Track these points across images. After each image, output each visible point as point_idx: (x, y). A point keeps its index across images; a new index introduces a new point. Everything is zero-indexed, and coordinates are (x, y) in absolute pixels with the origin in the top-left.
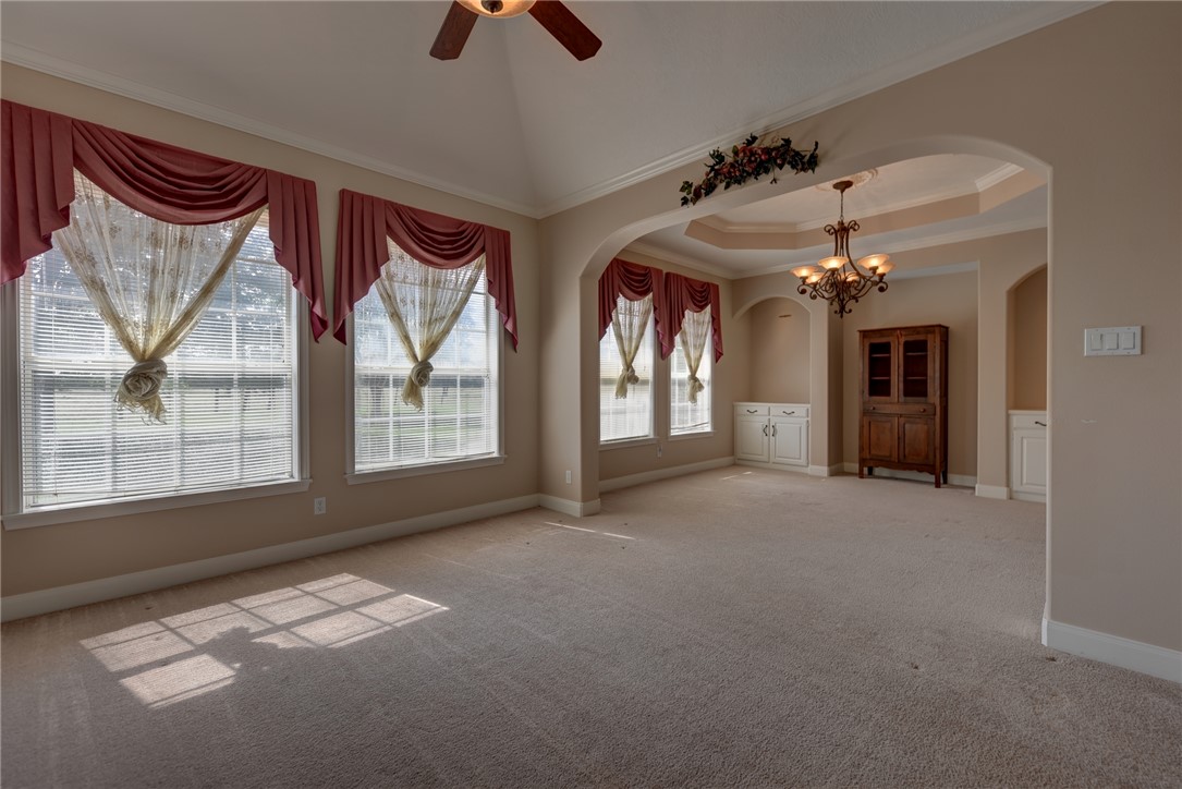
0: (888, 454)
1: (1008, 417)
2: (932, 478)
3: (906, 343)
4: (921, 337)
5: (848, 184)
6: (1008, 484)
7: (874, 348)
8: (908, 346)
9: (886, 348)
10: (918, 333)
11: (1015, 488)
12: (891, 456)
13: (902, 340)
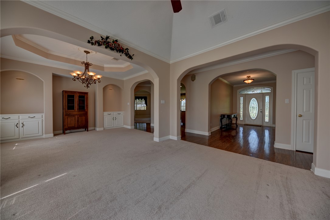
0: (74, 126)
1: (103, 113)
2: (84, 130)
3: (79, 96)
4: (83, 95)
5: (89, 53)
6: (103, 127)
7: (69, 96)
8: (80, 97)
9: (73, 96)
10: (83, 94)
11: (104, 127)
12: (75, 126)
13: (78, 95)
